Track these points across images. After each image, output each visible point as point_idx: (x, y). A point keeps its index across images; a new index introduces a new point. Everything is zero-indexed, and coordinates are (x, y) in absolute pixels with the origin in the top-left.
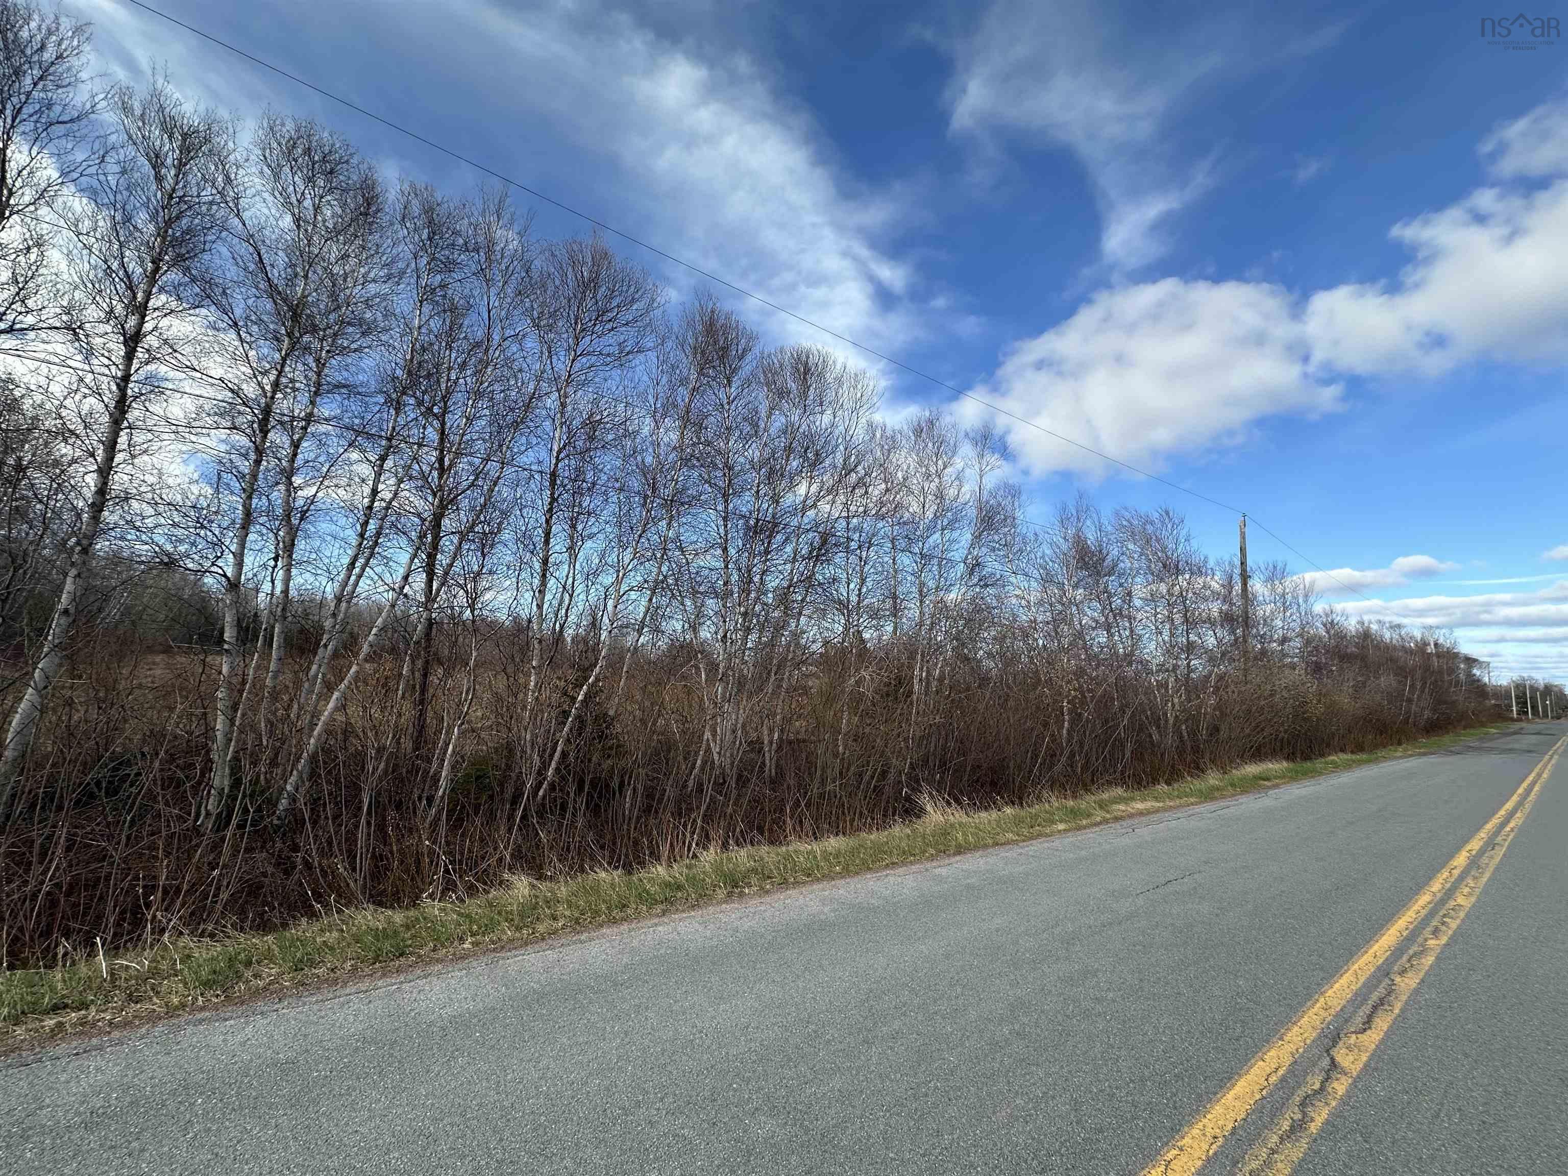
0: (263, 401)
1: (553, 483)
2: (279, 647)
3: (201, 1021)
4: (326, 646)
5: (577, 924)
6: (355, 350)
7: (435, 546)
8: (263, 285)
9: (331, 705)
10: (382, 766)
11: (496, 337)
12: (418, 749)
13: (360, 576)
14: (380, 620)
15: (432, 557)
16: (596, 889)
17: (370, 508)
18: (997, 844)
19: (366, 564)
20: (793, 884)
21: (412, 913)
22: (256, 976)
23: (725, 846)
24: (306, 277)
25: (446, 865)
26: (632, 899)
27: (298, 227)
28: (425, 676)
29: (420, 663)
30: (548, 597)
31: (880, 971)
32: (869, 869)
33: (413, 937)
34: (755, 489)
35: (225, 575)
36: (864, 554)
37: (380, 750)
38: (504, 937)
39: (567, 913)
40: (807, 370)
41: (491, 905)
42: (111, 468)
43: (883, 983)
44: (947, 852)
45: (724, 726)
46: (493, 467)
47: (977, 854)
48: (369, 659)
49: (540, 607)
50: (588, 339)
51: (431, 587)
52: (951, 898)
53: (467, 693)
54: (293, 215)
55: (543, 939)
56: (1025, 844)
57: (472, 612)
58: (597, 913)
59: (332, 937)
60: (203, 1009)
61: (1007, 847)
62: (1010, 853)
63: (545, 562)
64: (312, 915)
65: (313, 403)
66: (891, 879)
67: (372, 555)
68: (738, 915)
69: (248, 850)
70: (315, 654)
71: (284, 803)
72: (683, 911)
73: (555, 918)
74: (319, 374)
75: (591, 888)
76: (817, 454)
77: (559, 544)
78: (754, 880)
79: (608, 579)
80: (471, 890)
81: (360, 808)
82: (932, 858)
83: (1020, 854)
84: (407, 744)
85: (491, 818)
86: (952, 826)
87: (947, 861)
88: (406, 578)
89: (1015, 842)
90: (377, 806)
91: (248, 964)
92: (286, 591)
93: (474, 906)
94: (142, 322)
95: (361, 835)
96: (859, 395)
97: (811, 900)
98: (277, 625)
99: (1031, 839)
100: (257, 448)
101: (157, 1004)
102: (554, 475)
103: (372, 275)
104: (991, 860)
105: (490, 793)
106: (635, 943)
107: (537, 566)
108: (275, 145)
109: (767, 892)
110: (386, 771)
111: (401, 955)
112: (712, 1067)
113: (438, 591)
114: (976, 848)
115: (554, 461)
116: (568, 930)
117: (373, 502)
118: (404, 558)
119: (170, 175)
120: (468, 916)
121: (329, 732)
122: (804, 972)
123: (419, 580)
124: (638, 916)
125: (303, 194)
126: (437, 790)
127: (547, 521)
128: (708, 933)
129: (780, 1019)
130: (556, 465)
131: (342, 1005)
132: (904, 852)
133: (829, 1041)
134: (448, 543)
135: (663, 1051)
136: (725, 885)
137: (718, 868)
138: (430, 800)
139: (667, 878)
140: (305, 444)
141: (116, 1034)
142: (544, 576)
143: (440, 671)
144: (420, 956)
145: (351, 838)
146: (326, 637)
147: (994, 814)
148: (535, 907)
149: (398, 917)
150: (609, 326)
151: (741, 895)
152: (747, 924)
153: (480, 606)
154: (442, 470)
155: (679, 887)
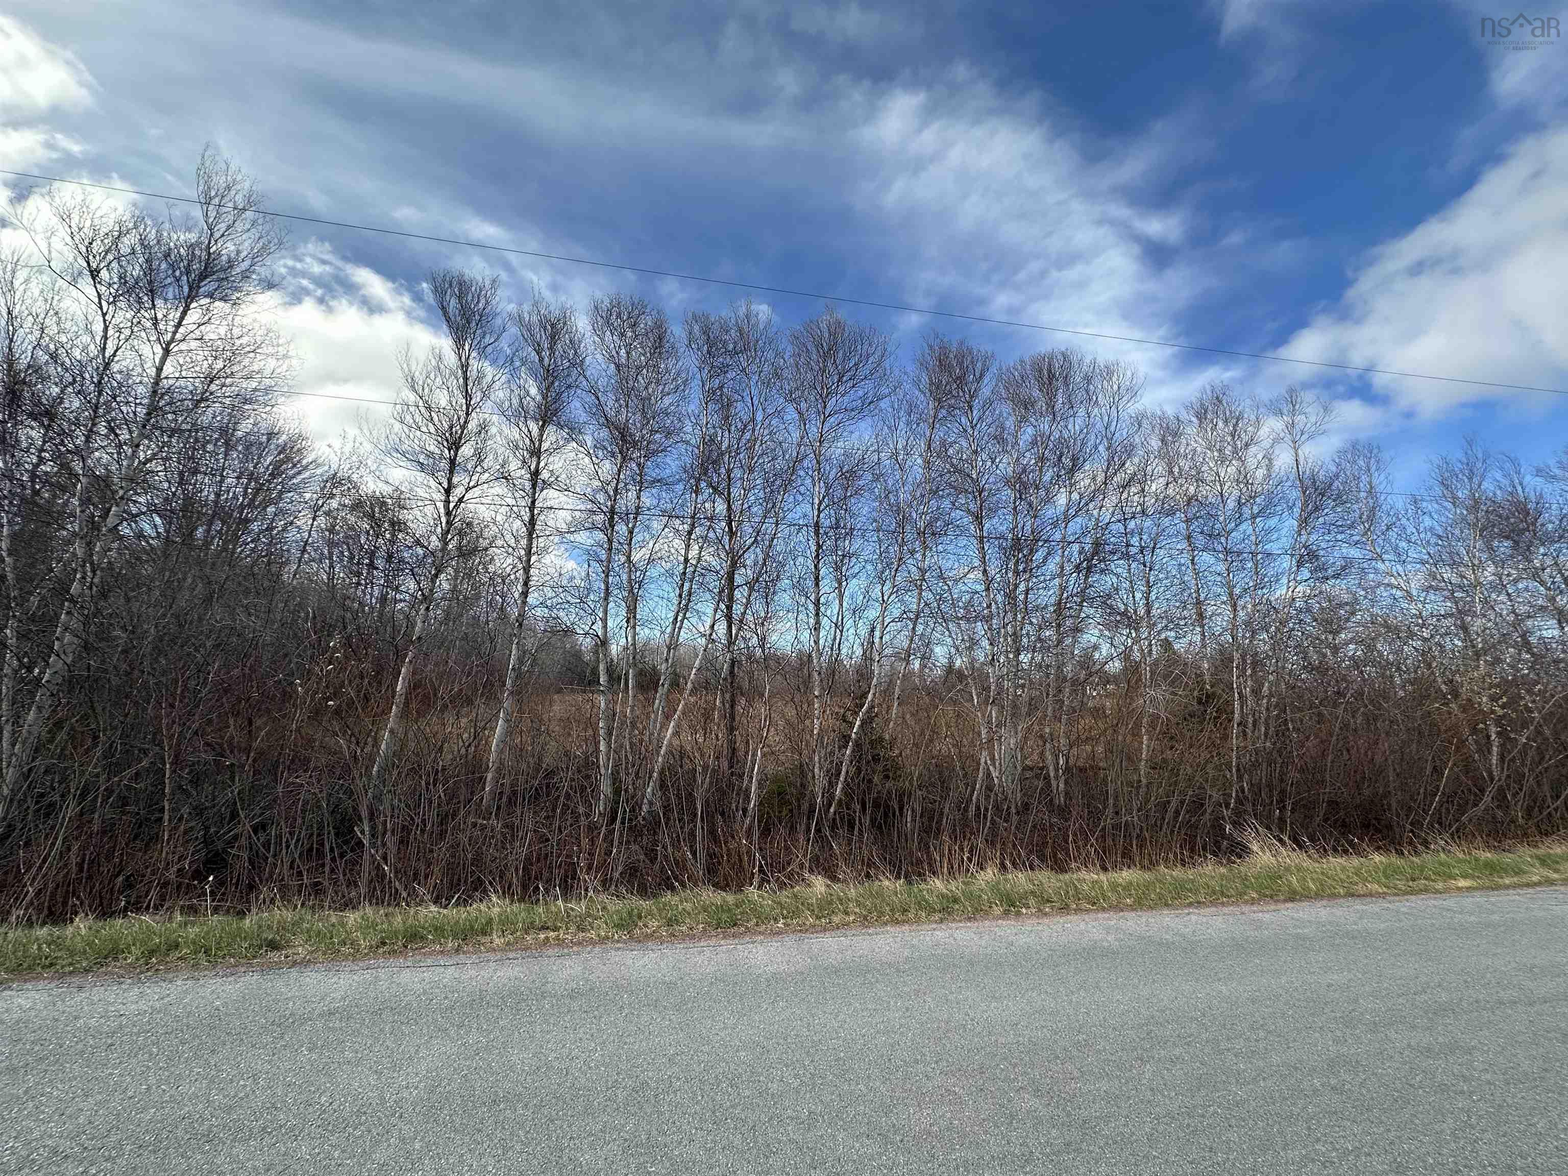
0: (609, 504)
1: (817, 533)
2: (633, 688)
3: (619, 949)
4: (663, 685)
5: (865, 921)
6: (662, 451)
7: (731, 598)
8: (602, 420)
9: (670, 731)
10: (708, 780)
11: (759, 417)
12: (732, 767)
13: (680, 628)
14: (697, 662)
15: (729, 608)
16: (880, 894)
17: (684, 573)
18: (1353, 895)
19: (684, 617)
20: (1075, 910)
21: (740, 896)
22: (645, 926)
23: (1003, 867)
24: (627, 406)
25: (760, 862)
26: (912, 906)
27: (619, 371)
28: (732, 707)
29: (728, 696)
30: (823, 633)
31: (1166, 1001)
32: (1167, 905)
33: (742, 913)
34: (1012, 505)
35: (597, 636)
36: (1148, 558)
37: (705, 767)
38: (808, 923)
39: (857, 910)
40: (1051, 376)
41: (796, 896)
42: (530, 567)
43: (1168, 1012)
44: (1275, 898)
45: (1001, 751)
46: (769, 527)
47: (1319, 904)
48: (693, 692)
49: (816, 642)
50: (834, 399)
51: (731, 632)
52: (1271, 946)
53: (765, 721)
54: (615, 364)
55: (838, 928)
56: (1397, 898)
57: (763, 651)
58: (881, 914)
59: (688, 906)
60: (618, 942)
61: (1369, 899)
62: (1373, 907)
63: (817, 603)
64: (673, 889)
65: (638, 498)
66: (1194, 918)
67: (687, 610)
68: (1014, 931)
69: (628, 842)
70: (656, 692)
71: (645, 808)
72: (960, 921)
73: (847, 913)
74: (641, 475)
75: (877, 893)
76: (1074, 459)
77: (827, 585)
78: (1032, 901)
79: (873, 613)
80: (782, 886)
81: (695, 815)
82: (1253, 902)
83: (1388, 909)
84: (725, 764)
85: (793, 829)
86: (1287, 869)
87: (1273, 907)
88: (712, 627)
89: (1383, 896)
90: (709, 816)
91: (640, 917)
92: (634, 644)
93: (784, 896)
94: (538, 463)
95: (698, 832)
96: (1115, 387)
97: (1094, 927)
98: (631, 671)
99: (1406, 893)
100: (609, 540)
101: (593, 934)
102: (817, 525)
103: (666, 390)
104: (1338, 912)
105: (790, 807)
106: (915, 942)
107: (811, 607)
108: (599, 318)
109: (1046, 914)
110: (711, 783)
111: (735, 925)
112: (982, 1048)
113: (737, 635)
114: (1318, 896)
115: (816, 513)
116: (858, 924)
117: (685, 568)
118: (710, 611)
119: (546, 354)
120: (780, 903)
121: (670, 752)
122: (1080, 989)
123: (721, 628)
124: (918, 921)
125: (619, 347)
126: (749, 802)
127: (816, 566)
128: (983, 943)
129: (1050, 1024)
130: (818, 516)
131: (700, 953)
132: (1214, 892)
133: (1099, 1052)
134: (740, 595)
135: (939, 1028)
136: (1001, 901)
137: (994, 887)
138: (745, 811)
139: (944, 891)
140: (636, 530)
141: (575, 948)
142: (817, 615)
143: (743, 702)
144: (747, 928)
145: (692, 834)
146: (662, 678)
147: (1356, 861)
148: (830, 903)
149: (730, 898)
150: (850, 384)
151: (1018, 914)
152: (1022, 940)
153: (769, 645)
154: (732, 534)
155: (956, 900)
